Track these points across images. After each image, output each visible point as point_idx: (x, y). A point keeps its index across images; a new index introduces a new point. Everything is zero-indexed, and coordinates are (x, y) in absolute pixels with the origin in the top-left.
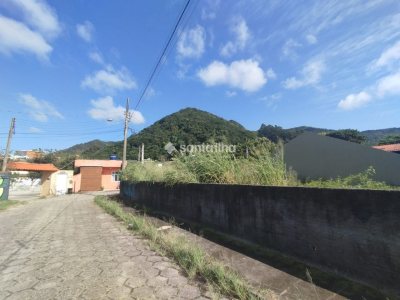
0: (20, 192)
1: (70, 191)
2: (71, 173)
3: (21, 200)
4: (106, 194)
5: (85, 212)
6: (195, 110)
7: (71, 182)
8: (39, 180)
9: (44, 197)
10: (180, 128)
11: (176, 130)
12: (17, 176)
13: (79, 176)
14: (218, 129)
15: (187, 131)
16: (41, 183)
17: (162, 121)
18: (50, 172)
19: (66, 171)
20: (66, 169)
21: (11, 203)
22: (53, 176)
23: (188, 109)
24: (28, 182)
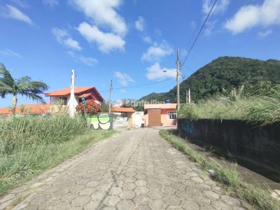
0: (119, 125)
1: (143, 126)
2: (142, 113)
3: (118, 130)
4: (166, 129)
5: (157, 145)
6: (226, 58)
7: (143, 119)
8: (126, 118)
9: (129, 129)
10: (213, 75)
11: (209, 78)
12: (117, 116)
13: (147, 115)
14: (254, 71)
15: (219, 77)
16: (128, 120)
17: (197, 73)
18: (131, 113)
19: (140, 112)
20: (139, 111)
21: (115, 132)
22: (133, 115)
23: (220, 58)
24: (121, 119)
